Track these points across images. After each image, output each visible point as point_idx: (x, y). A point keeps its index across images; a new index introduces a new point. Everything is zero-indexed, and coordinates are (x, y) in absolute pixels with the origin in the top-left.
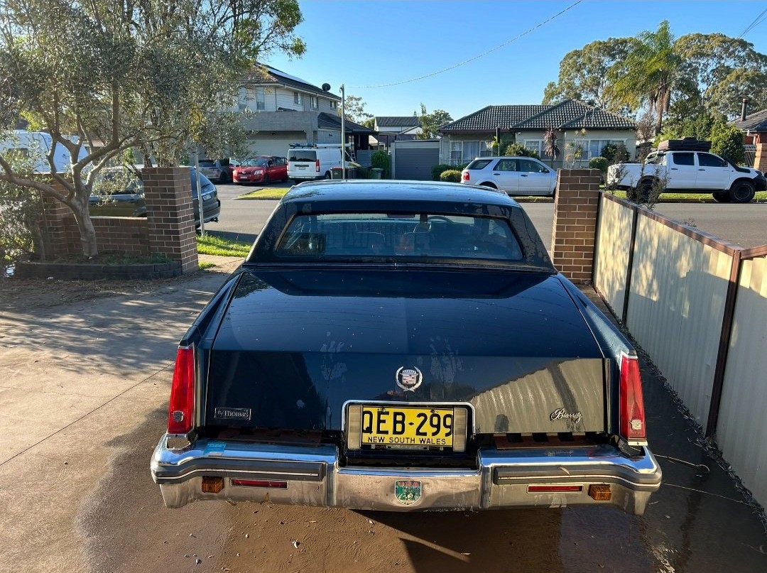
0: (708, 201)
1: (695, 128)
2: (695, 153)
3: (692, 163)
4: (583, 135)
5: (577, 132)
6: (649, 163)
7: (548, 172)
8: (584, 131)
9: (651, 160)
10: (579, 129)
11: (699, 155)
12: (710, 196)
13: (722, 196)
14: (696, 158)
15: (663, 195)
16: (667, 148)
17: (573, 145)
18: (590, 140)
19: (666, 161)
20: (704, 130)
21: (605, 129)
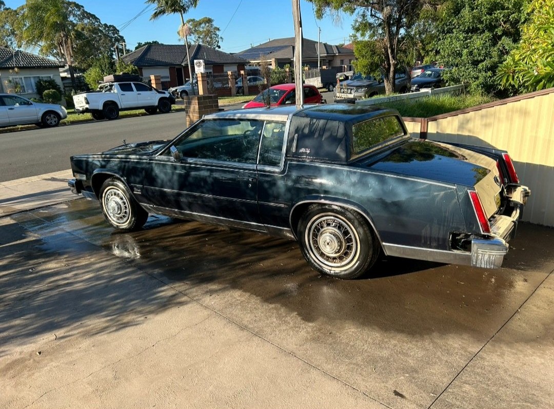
0: (143, 115)
1: (101, 66)
2: (132, 83)
3: (132, 90)
4: (17, 73)
5: (11, 71)
6: (106, 91)
7: (31, 104)
8: (16, 69)
9: (107, 89)
10: (13, 68)
11: (134, 84)
12: (143, 111)
13: (151, 110)
14: (133, 86)
15: (121, 113)
16: (113, 80)
17: (10, 81)
18: (23, 77)
19: (116, 89)
20: (108, 68)
21: (33, 68)
